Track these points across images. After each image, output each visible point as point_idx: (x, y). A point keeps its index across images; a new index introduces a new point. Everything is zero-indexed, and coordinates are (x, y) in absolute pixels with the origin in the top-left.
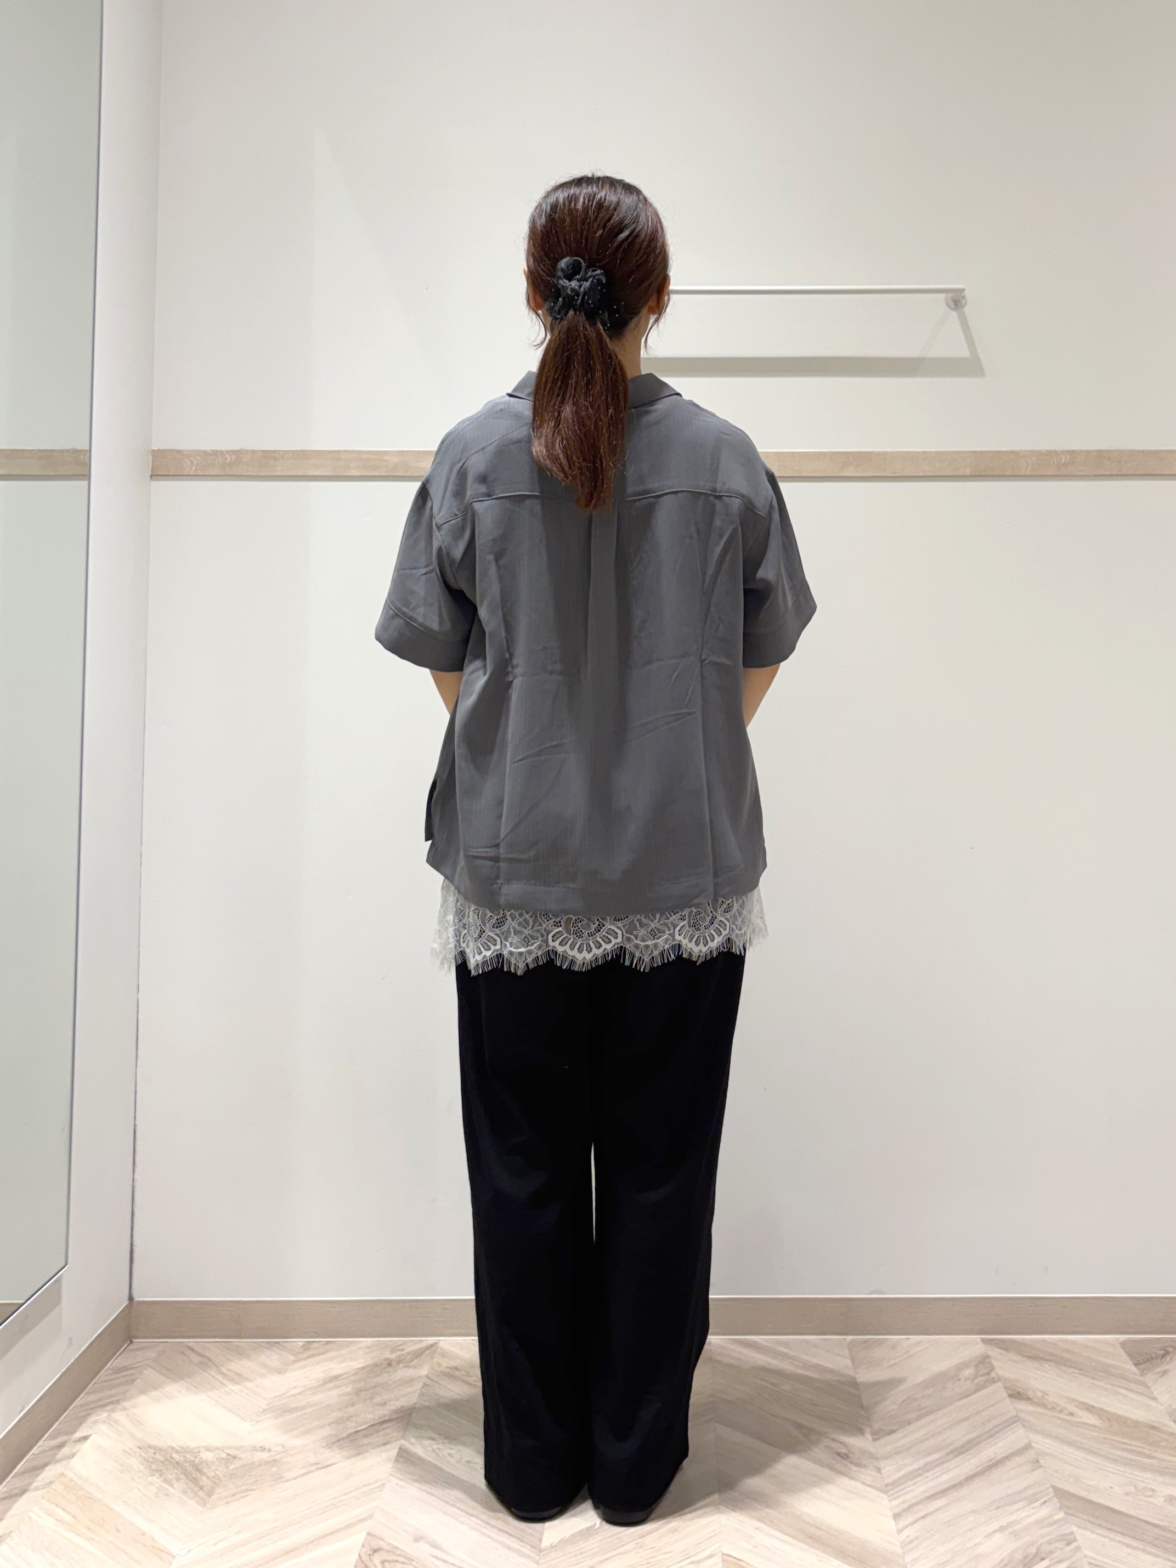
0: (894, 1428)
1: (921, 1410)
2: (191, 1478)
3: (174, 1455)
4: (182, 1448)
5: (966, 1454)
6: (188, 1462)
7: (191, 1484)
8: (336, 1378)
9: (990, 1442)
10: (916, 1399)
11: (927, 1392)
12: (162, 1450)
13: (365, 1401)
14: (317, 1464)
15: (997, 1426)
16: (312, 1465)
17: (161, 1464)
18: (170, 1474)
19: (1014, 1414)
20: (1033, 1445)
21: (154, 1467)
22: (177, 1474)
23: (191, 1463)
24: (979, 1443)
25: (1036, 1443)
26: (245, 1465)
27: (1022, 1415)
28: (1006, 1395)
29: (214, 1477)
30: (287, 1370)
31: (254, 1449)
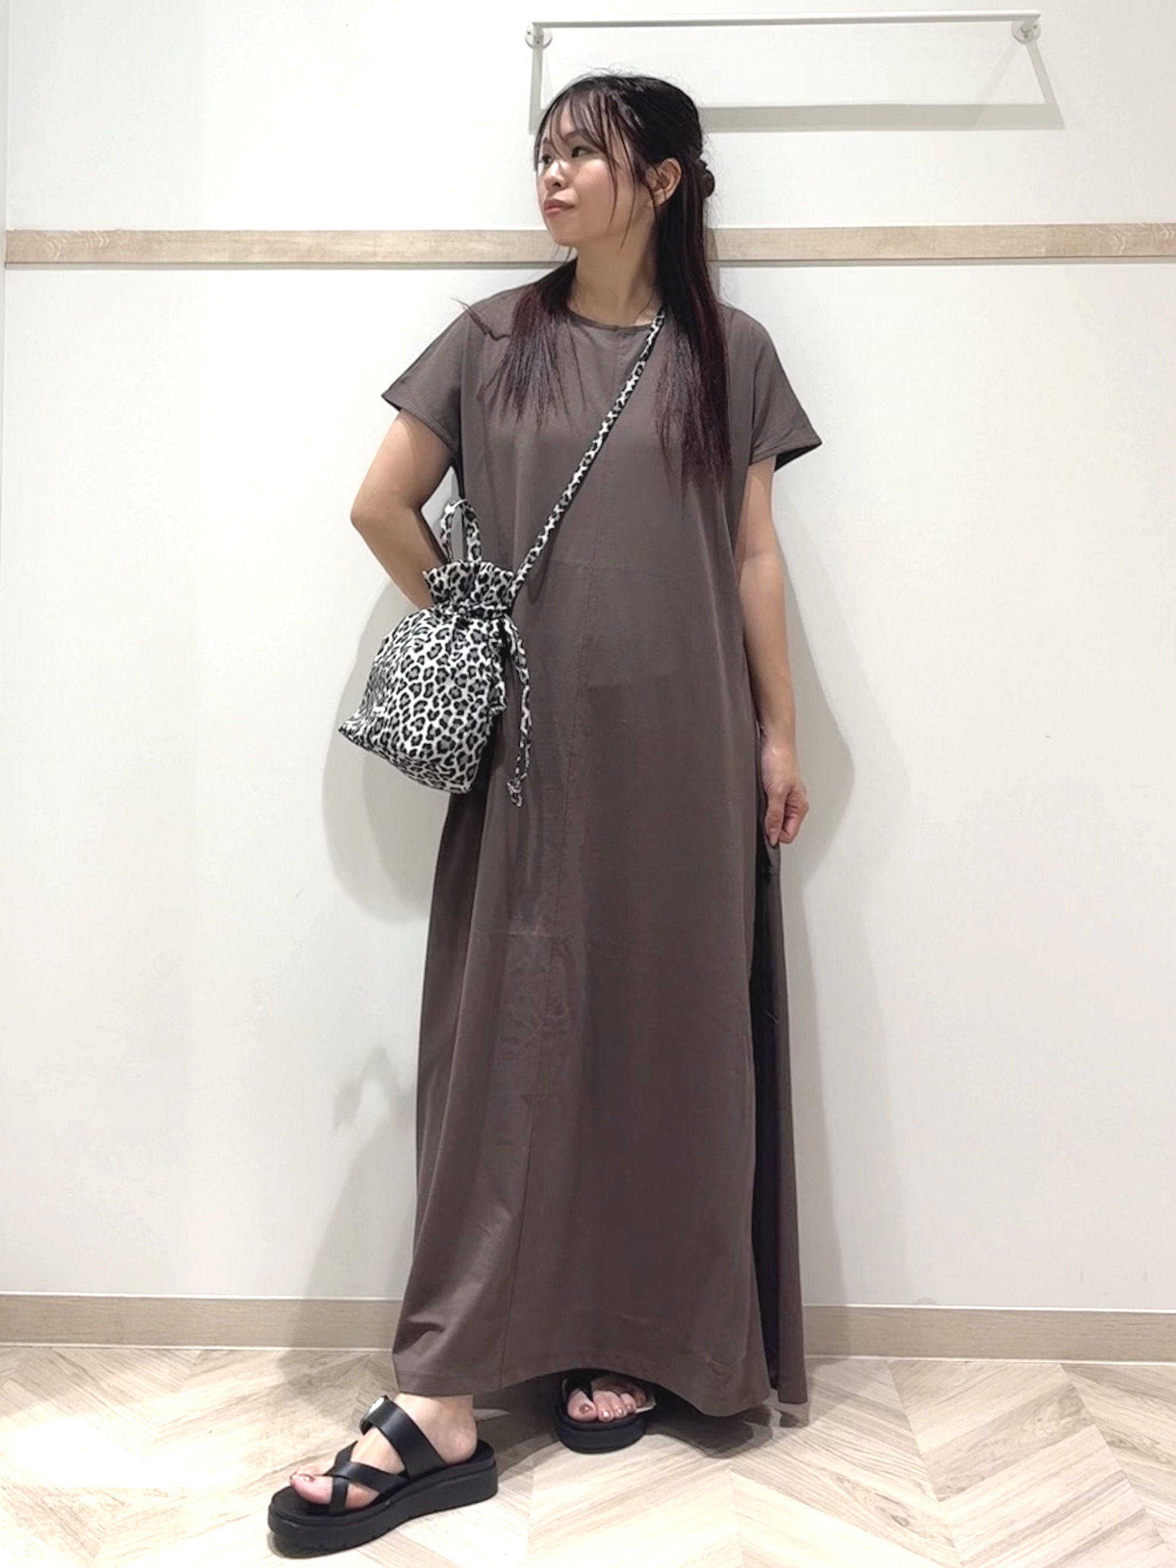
0: (963, 1484)
1: (994, 1460)
2: (68, 1530)
3: (47, 1499)
4: (57, 1489)
5: (1062, 1523)
6: (64, 1508)
7: (69, 1538)
8: (244, 1399)
9: (1092, 1507)
10: (985, 1446)
11: (1001, 1436)
12: (31, 1492)
13: (282, 1430)
14: (225, 1514)
15: (1097, 1485)
16: (220, 1516)
17: (31, 1511)
18: (43, 1524)
19: (1119, 1468)
20: (1148, 1511)
21: (22, 1515)
22: (51, 1524)
23: (69, 1510)
24: (1078, 1508)
25: (1150, 1509)
26: (137, 1514)
27: (1125, 1470)
28: (1104, 1442)
29: (98, 1530)
30: (181, 1386)
31: (147, 1490)
